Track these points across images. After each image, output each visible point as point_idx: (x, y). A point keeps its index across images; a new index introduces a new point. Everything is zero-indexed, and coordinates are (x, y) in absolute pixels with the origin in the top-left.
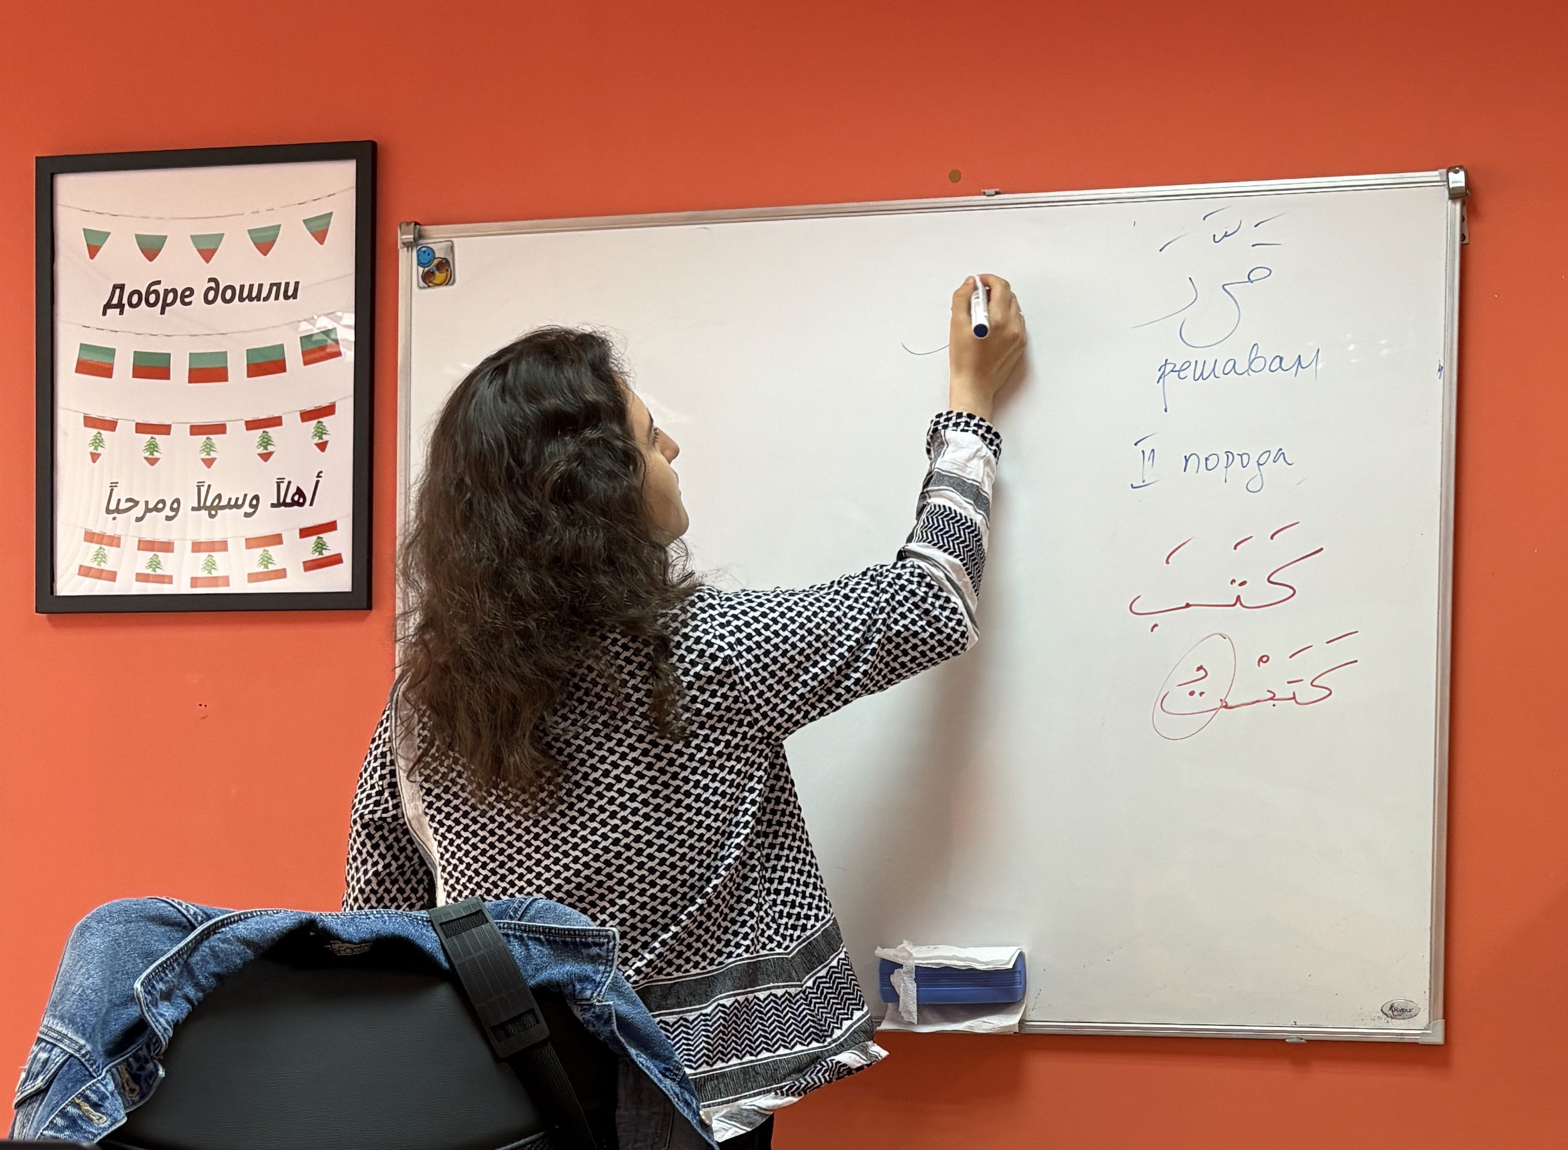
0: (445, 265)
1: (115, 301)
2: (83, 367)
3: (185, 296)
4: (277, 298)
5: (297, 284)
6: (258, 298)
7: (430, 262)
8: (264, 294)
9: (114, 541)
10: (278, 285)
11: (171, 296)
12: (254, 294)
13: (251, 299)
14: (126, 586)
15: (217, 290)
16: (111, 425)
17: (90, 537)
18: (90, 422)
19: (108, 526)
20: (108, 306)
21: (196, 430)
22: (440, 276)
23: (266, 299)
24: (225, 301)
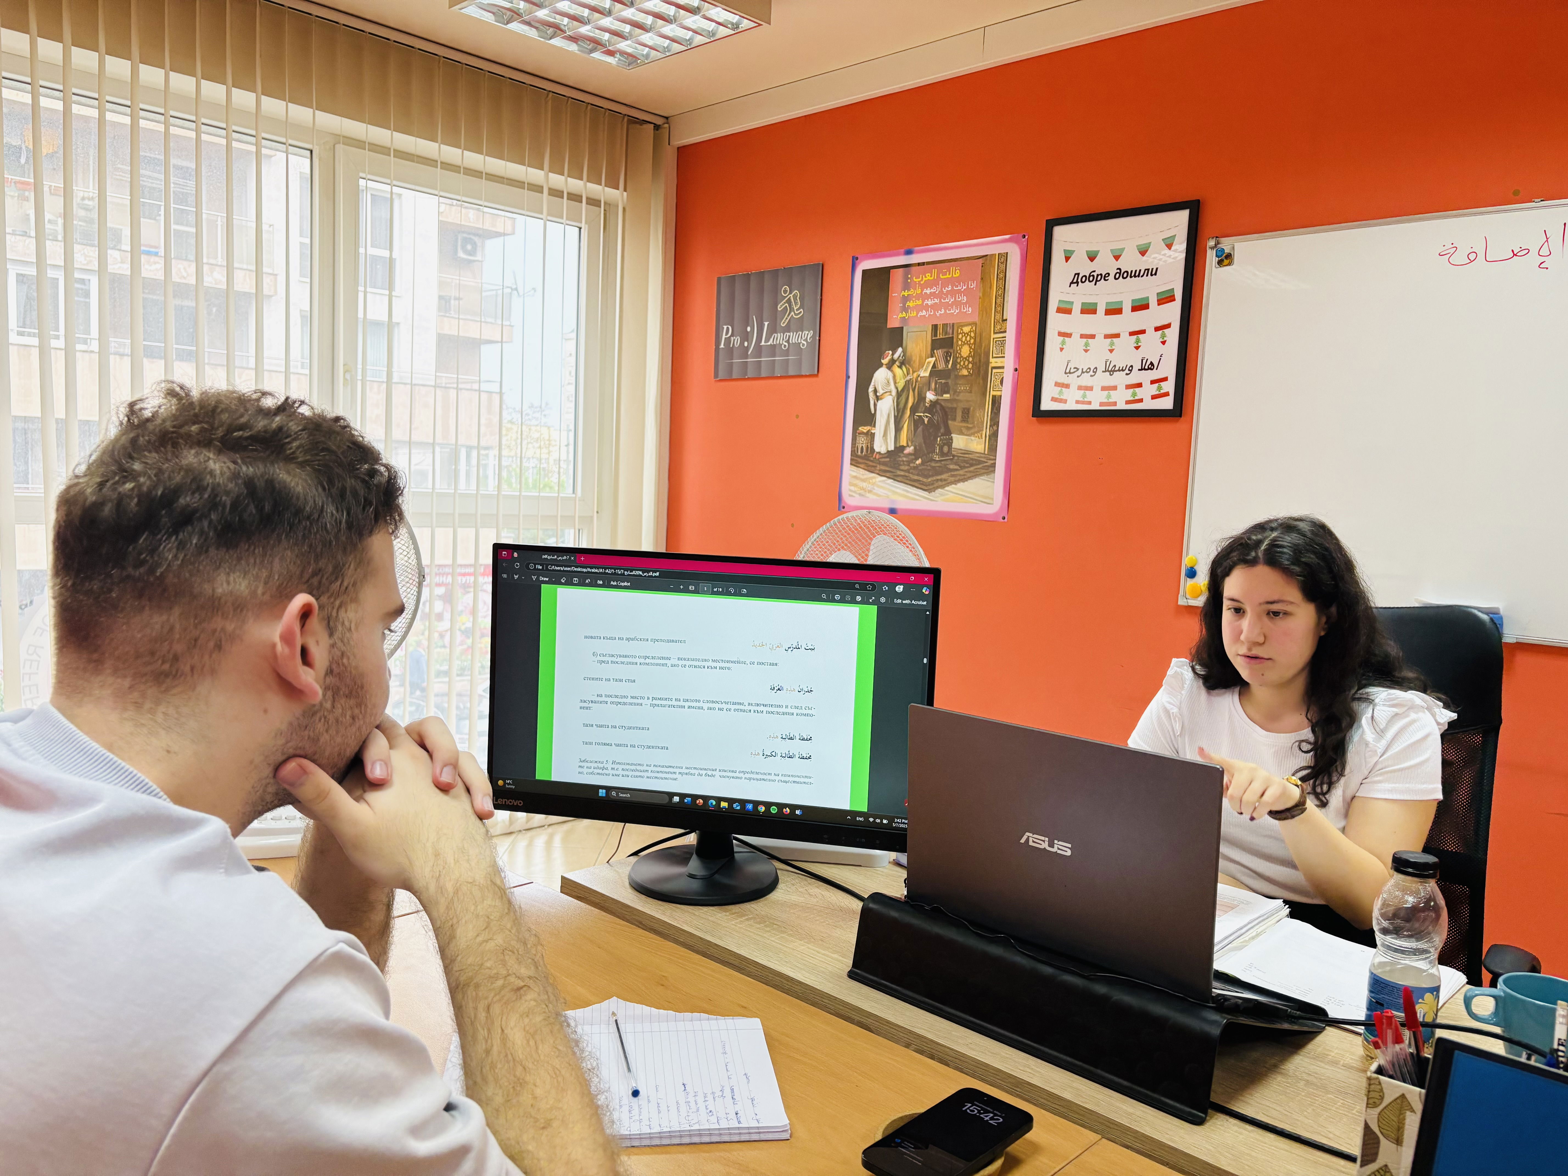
0: (1229, 256)
1: (1075, 281)
2: (1060, 310)
3: (1105, 277)
4: (1147, 276)
5: (1157, 269)
6: (1139, 276)
7: (1222, 255)
8: (1141, 274)
9: (1067, 386)
10: (1148, 270)
11: (1100, 277)
12: (1137, 274)
13: (1135, 276)
14: (1071, 406)
15: (1120, 274)
16: (1069, 335)
17: (1057, 384)
18: (1061, 334)
19: (1064, 379)
20: (1072, 283)
21: (1107, 336)
22: (1226, 262)
23: (1142, 276)
24: (1123, 278)
